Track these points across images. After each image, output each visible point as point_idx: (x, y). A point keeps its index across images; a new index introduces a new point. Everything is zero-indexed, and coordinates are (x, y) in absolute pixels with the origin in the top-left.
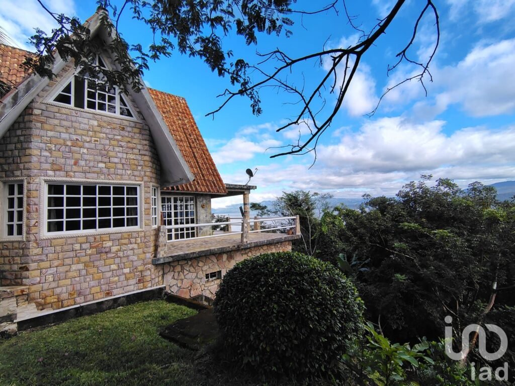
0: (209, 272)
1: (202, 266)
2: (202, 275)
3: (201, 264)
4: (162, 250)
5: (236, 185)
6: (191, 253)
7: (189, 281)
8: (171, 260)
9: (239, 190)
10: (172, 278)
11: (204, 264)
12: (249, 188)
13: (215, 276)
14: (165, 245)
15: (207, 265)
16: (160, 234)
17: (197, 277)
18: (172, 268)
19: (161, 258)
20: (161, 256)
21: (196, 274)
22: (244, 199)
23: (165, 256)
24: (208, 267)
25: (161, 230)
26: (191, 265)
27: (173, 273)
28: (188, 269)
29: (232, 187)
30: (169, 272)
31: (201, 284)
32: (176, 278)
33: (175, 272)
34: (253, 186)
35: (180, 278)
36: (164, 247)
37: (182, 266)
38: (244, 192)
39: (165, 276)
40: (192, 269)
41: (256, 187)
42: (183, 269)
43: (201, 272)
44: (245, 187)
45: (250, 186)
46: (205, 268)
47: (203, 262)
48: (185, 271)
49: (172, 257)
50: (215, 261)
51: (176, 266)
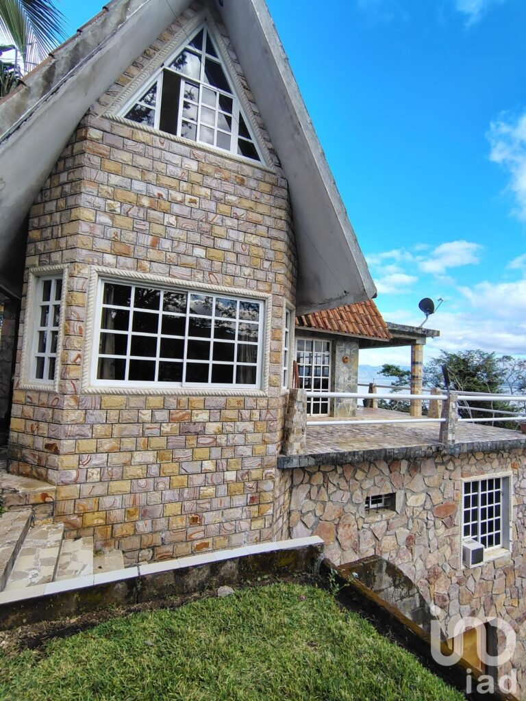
0: (372, 494)
1: (362, 480)
2: (360, 497)
3: (360, 475)
4: (296, 440)
5: (404, 327)
6: (350, 453)
7: (337, 507)
8: (312, 462)
9: (407, 337)
10: (306, 498)
11: (366, 477)
12: (425, 334)
13: (380, 501)
14: (303, 430)
15: (370, 479)
16: (296, 407)
17: (350, 501)
18: (307, 477)
19: (295, 457)
20: (295, 453)
21: (349, 494)
22: (413, 352)
23: (302, 452)
24: (372, 482)
25: (298, 399)
26: (342, 475)
27: (308, 486)
28: (335, 483)
29: (397, 329)
30: (302, 483)
31: (357, 516)
32: (313, 497)
33: (312, 485)
34: (434, 331)
35: (321, 499)
36: (301, 435)
37: (325, 474)
38: (415, 340)
39: (294, 490)
40: (343, 484)
41: (439, 332)
42: (326, 480)
43: (358, 492)
44: (420, 332)
45: (428, 331)
46: (368, 484)
47: (364, 471)
48: (330, 485)
49: (314, 456)
50: (386, 471)
51: (315, 473)
